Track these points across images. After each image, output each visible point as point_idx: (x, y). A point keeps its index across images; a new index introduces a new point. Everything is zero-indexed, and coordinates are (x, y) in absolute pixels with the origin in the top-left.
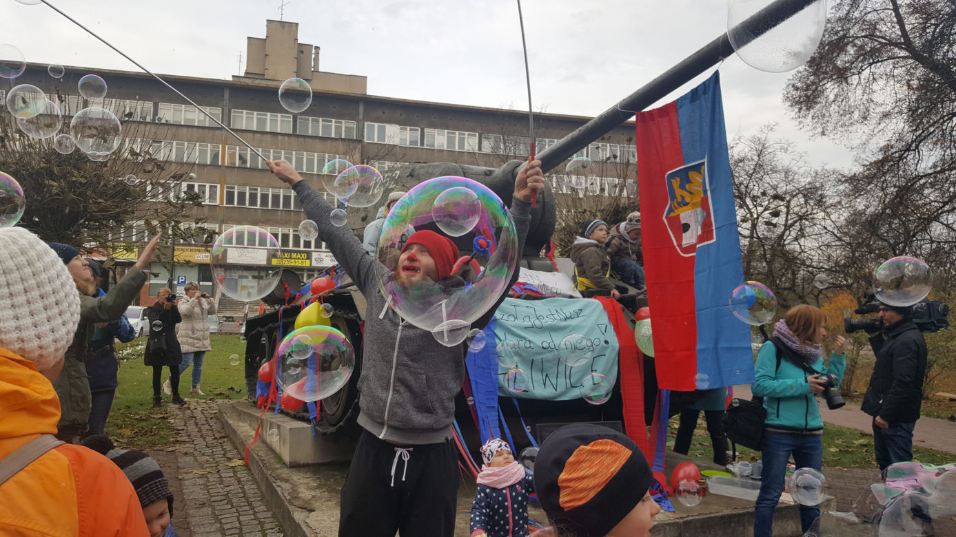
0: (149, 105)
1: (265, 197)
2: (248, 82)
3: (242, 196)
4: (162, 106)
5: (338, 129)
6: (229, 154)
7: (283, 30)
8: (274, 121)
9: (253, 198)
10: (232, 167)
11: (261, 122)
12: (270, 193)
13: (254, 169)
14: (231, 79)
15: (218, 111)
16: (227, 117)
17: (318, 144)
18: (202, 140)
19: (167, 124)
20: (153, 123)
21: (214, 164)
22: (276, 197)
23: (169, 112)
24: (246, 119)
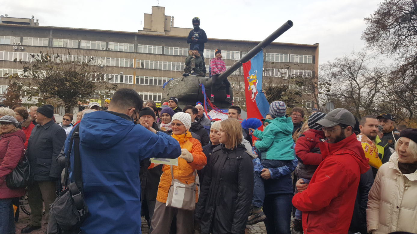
0: (105, 43)
1: (151, 80)
2: (145, 33)
3: (142, 80)
4: (110, 43)
5: (181, 52)
6: (137, 64)
7: (159, 10)
8: (155, 49)
9: (147, 80)
10: (138, 68)
11: (150, 49)
12: (153, 79)
13: (147, 69)
14: (137, 32)
15: (132, 45)
16: (136, 47)
17: (172, 58)
18: (126, 57)
19: (112, 51)
20: (106, 50)
21: (131, 67)
22: (156, 81)
23: (113, 46)
24: (144, 48)
